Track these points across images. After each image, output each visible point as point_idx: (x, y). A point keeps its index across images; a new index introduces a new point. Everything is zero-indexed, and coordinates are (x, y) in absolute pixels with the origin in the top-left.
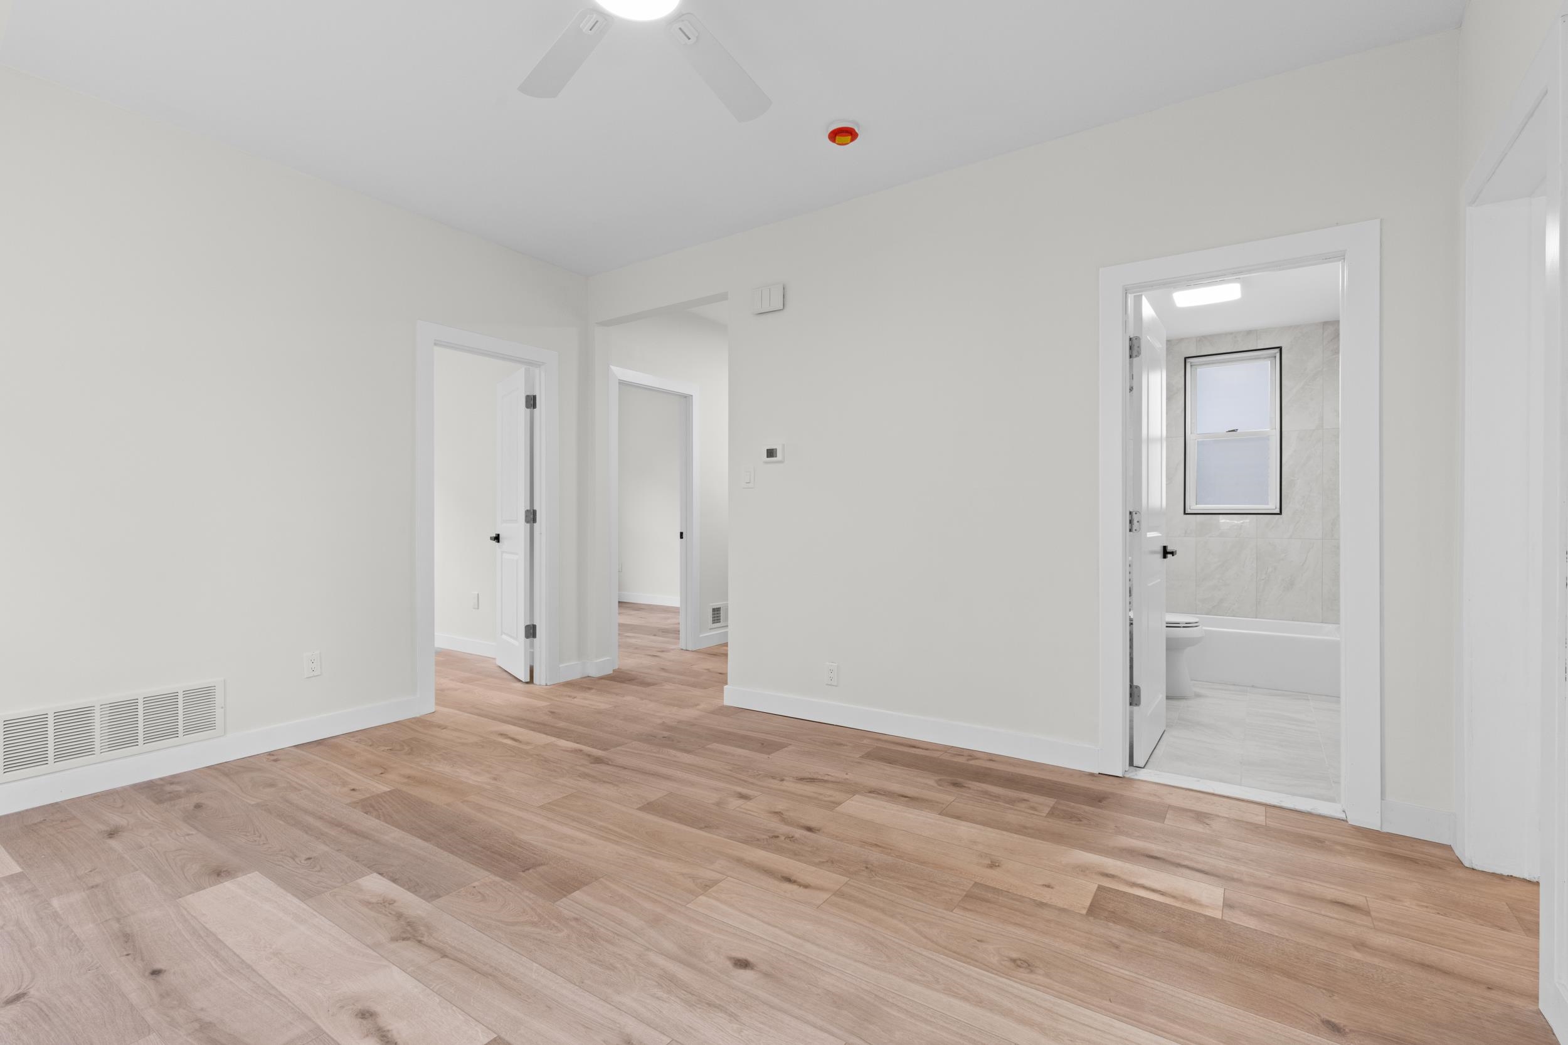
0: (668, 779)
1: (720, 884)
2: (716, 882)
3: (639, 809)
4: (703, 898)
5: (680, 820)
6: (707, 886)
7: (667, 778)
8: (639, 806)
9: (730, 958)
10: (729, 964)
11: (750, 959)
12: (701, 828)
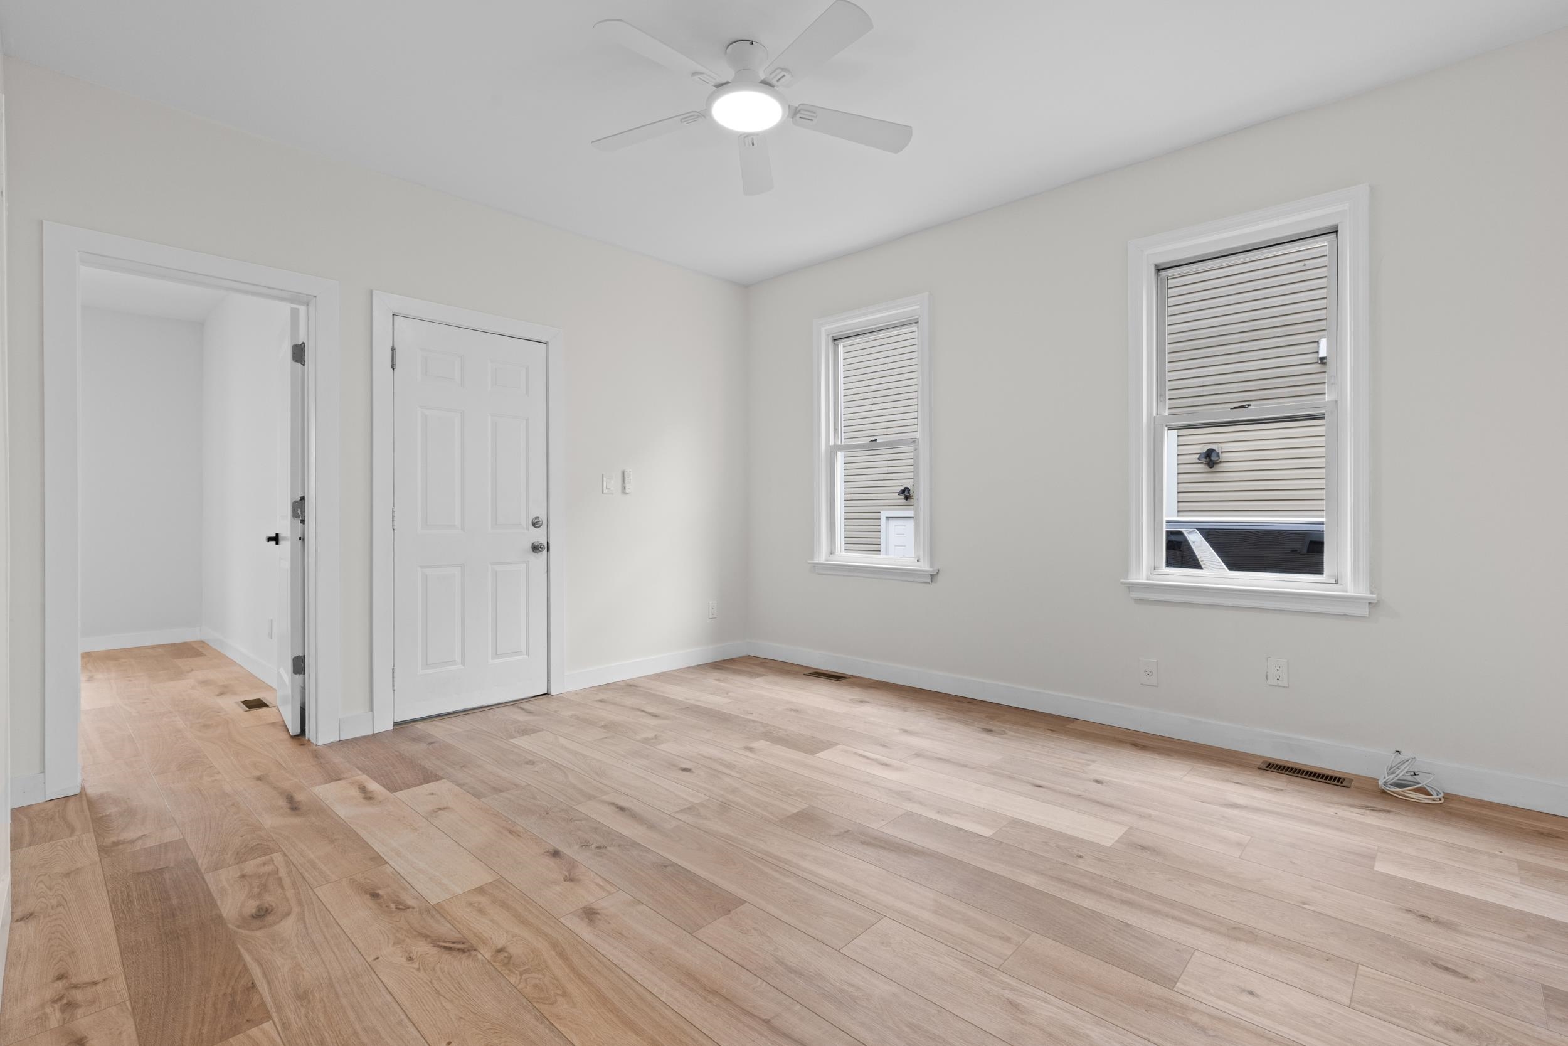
0: (690, 975)
1: (679, 809)
2: (682, 811)
3: (742, 902)
4: (696, 801)
5: (693, 878)
6: (691, 809)
7: (691, 979)
8: (742, 908)
9: (692, 772)
10: (694, 770)
11: (680, 772)
12: (674, 865)
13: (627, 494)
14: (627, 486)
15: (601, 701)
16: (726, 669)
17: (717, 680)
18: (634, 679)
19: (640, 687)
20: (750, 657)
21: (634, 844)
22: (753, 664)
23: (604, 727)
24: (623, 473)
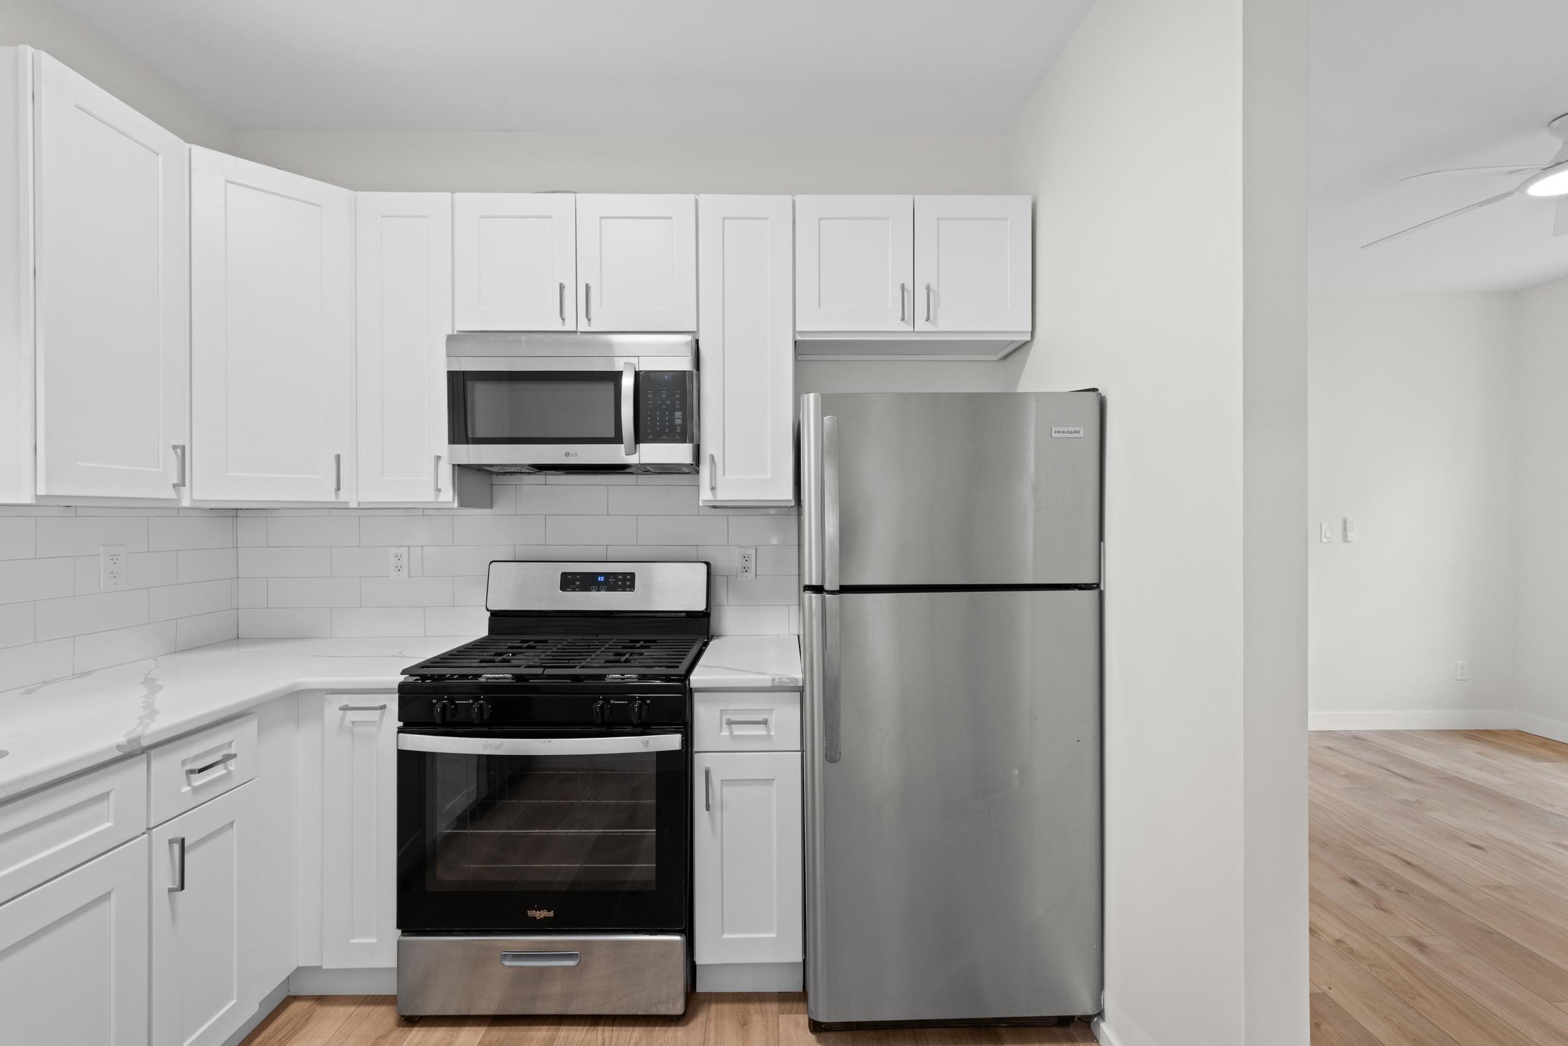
13: (1350, 541)
14: (1350, 534)
15: (1329, 748)
16: (1489, 743)
17: (1479, 753)
18: (1358, 731)
19: (1369, 742)
20: (1520, 733)
21: (1440, 901)
22: (1531, 743)
23: (1345, 776)
24: (1345, 521)
